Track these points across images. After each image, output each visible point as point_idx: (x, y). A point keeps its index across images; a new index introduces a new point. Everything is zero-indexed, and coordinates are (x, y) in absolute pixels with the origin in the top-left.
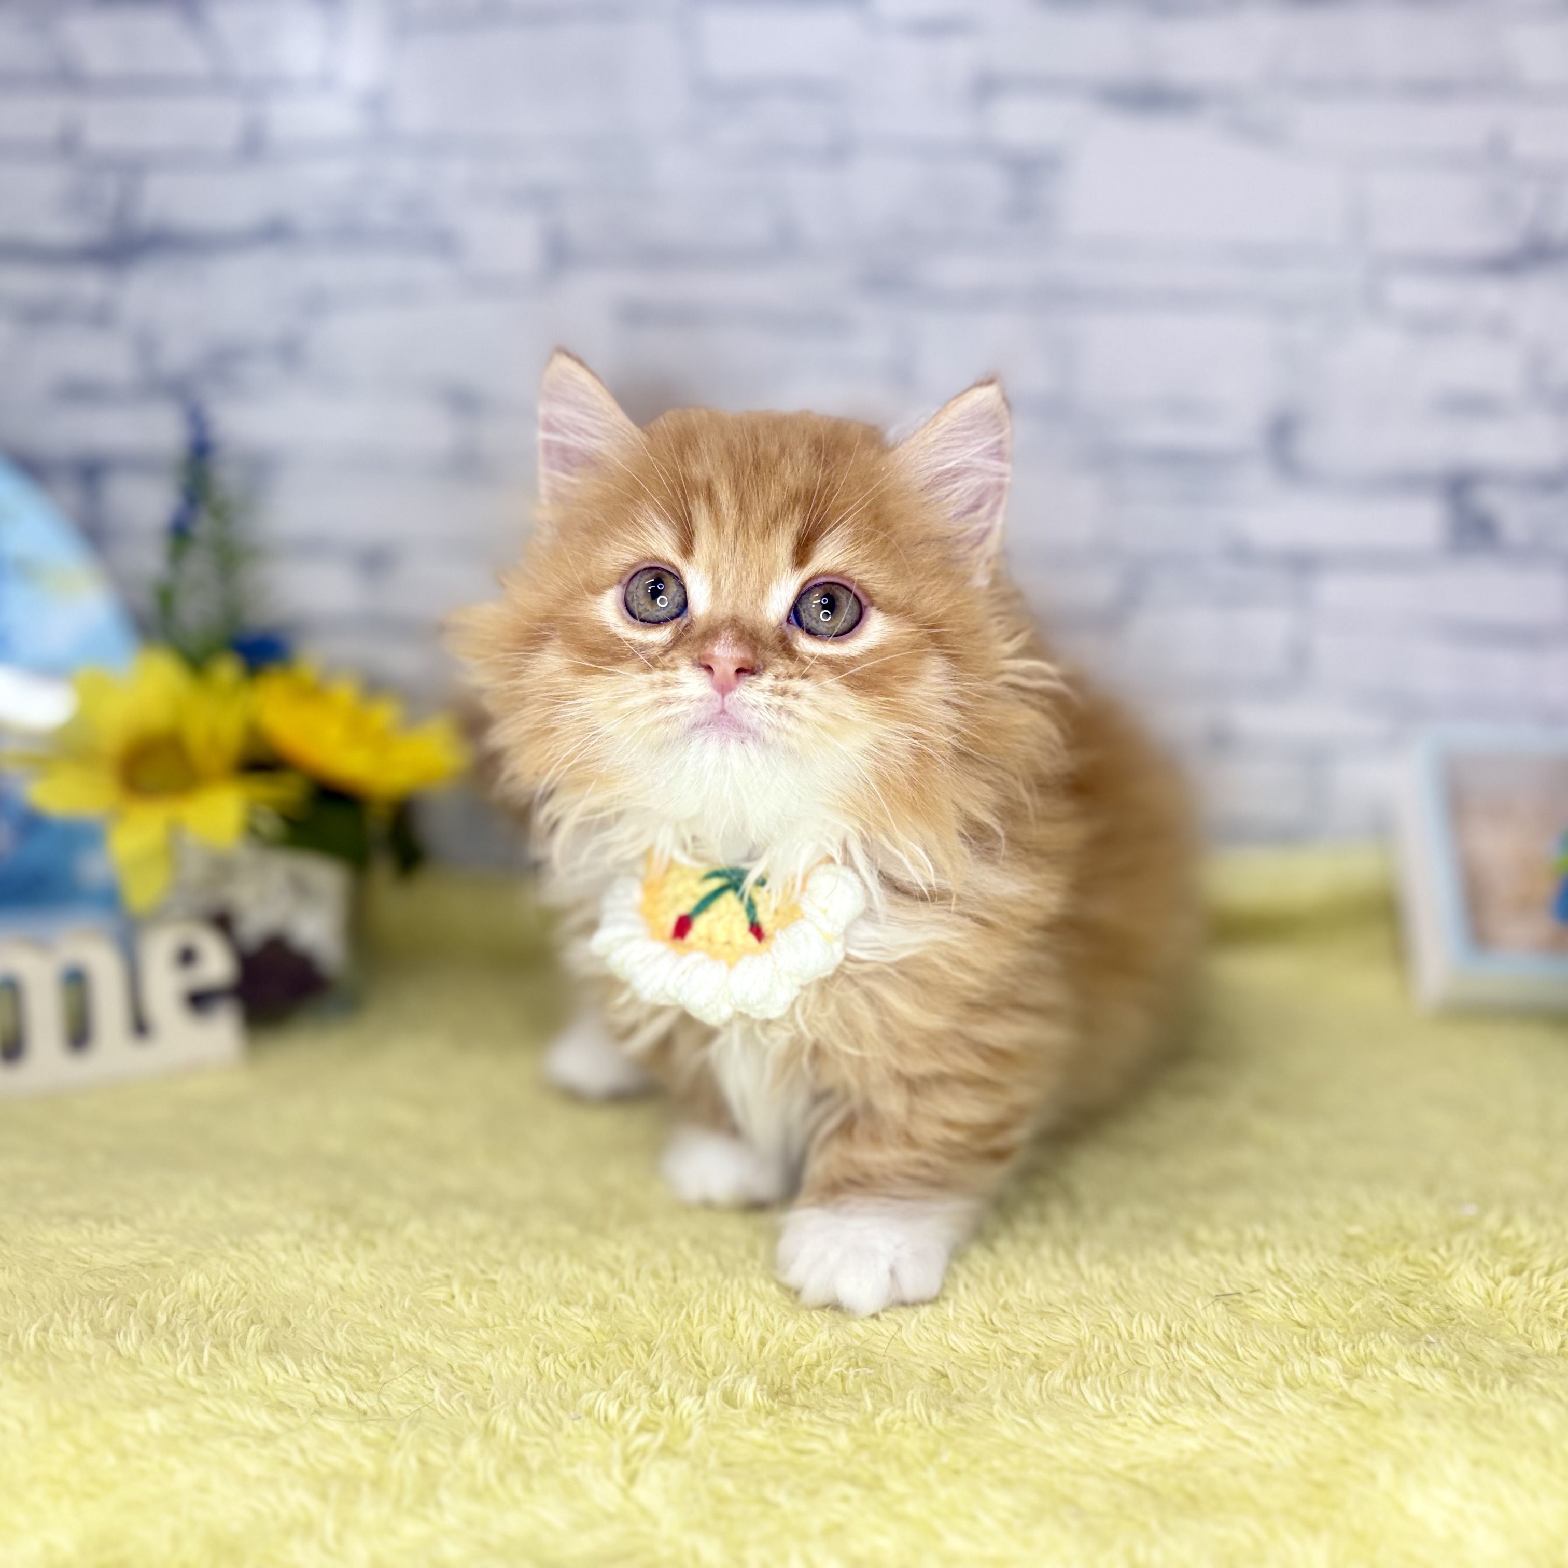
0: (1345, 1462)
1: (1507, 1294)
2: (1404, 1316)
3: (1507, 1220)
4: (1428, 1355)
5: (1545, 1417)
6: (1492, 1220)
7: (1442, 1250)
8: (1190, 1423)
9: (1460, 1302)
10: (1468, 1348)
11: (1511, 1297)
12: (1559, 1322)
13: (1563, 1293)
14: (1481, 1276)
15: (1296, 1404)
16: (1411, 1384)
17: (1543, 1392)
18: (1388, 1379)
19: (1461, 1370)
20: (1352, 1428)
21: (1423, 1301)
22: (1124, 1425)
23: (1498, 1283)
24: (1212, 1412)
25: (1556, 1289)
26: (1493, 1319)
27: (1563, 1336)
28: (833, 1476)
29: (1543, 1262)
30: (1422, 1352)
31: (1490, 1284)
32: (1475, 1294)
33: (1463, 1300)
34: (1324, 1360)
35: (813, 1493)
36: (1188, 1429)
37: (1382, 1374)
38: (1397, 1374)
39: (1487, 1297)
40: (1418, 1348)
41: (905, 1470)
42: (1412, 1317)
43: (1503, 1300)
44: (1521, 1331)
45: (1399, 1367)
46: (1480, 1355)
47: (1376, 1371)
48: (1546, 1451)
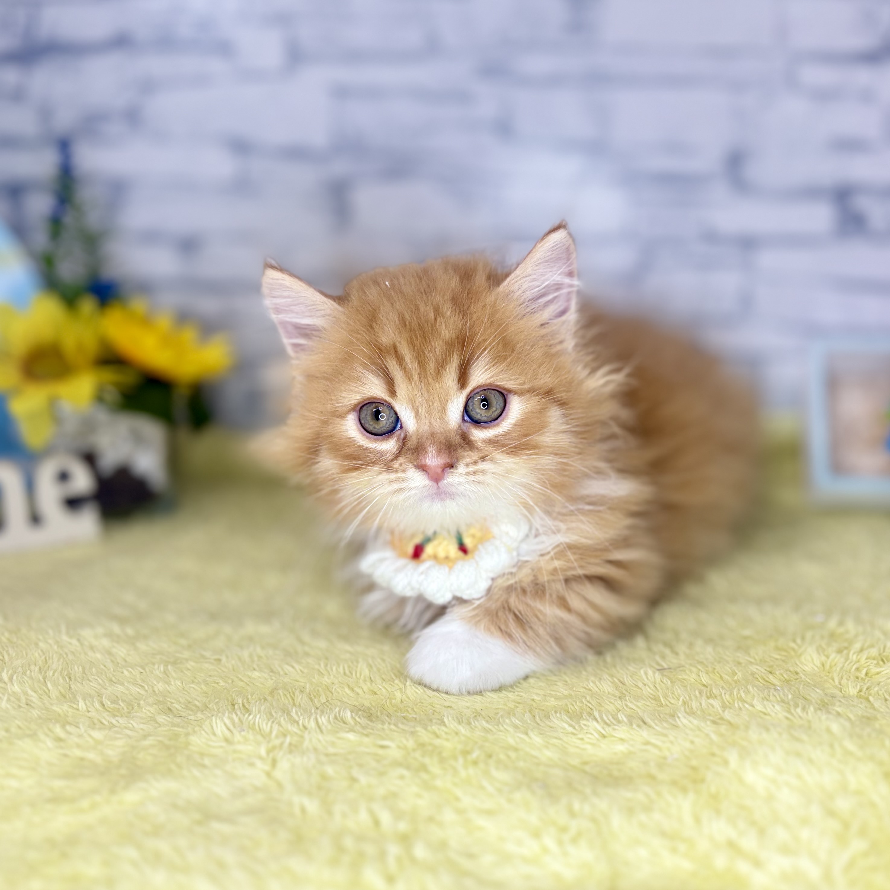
0: (713, 755)
1: (833, 664)
2: (767, 679)
3: (841, 623)
4: (775, 696)
5: (835, 727)
6: (832, 624)
7: (799, 641)
8: (622, 736)
9: (805, 670)
10: (801, 693)
11: (835, 665)
12: (860, 678)
13: (867, 662)
14: (819, 654)
15: (690, 722)
16: (761, 712)
17: (838, 714)
18: (748, 710)
19: (792, 703)
20: (721, 735)
21: (779, 670)
22: (582, 739)
23: (828, 657)
24: (637, 729)
25: (863, 661)
26: (821, 678)
27: (860, 686)
28: (397, 764)
29: (857, 646)
30: (771, 694)
31: (823, 658)
32: (814, 665)
33: (806, 668)
34: (711, 701)
35: (382, 774)
36: (622, 740)
37: (744, 706)
38: (753, 707)
39: (821, 666)
40: (769, 692)
41: (442, 760)
42: (772, 679)
43: (831, 667)
44: (837, 683)
45: (755, 702)
46: (808, 697)
47: (741, 705)
48: (832, 746)
